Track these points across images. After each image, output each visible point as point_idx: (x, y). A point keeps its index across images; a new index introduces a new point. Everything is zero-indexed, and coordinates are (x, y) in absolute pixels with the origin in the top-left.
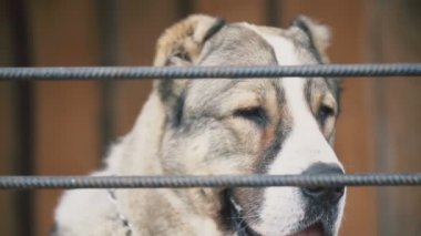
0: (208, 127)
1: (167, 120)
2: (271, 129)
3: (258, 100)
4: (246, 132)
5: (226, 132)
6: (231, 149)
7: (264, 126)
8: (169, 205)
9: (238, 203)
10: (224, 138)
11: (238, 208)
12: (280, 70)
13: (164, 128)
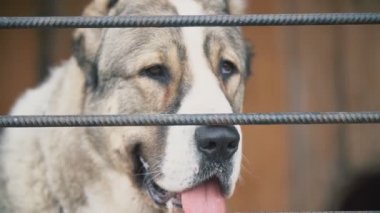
0: (117, 87)
1: (87, 85)
2: (173, 87)
3: (160, 58)
4: (150, 91)
5: (133, 91)
6: (138, 108)
7: (167, 85)
8: (91, 161)
9: (146, 161)
10: (130, 98)
11: (146, 165)
12: (179, 20)
13: (85, 92)
